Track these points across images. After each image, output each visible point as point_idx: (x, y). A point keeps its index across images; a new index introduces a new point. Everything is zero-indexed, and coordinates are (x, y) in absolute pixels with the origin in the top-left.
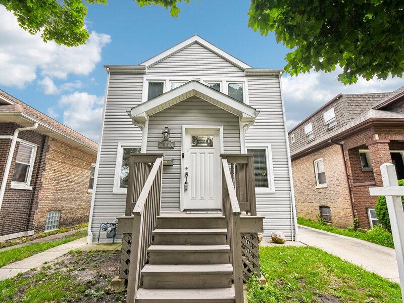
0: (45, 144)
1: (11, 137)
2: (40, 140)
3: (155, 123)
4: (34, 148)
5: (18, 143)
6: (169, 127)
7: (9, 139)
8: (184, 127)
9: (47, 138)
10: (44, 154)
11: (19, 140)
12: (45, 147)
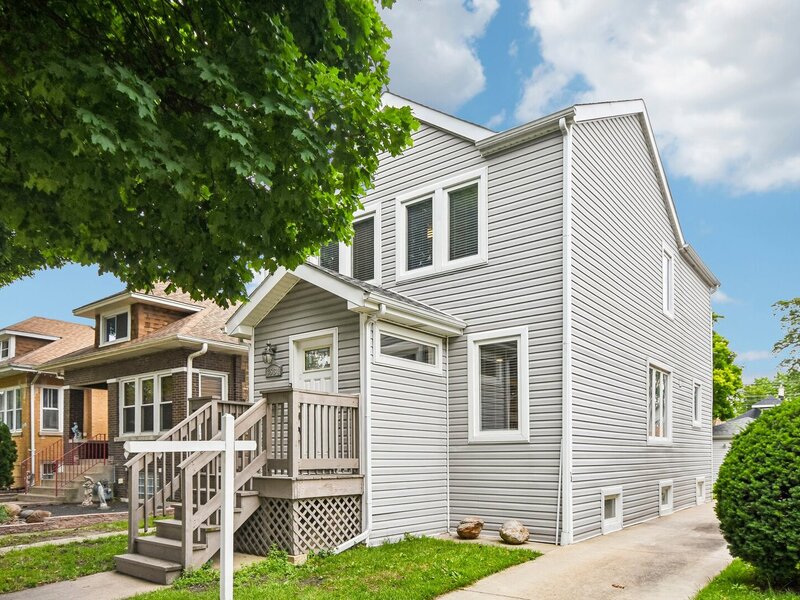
0: (237, 370)
1: (184, 369)
2: (230, 363)
3: (264, 337)
4: (224, 378)
5: (195, 376)
6: (273, 342)
7: (183, 372)
8: (292, 338)
9: (237, 360)
10: (238, 385)
11: (197, 371)
12: (238, 375)
